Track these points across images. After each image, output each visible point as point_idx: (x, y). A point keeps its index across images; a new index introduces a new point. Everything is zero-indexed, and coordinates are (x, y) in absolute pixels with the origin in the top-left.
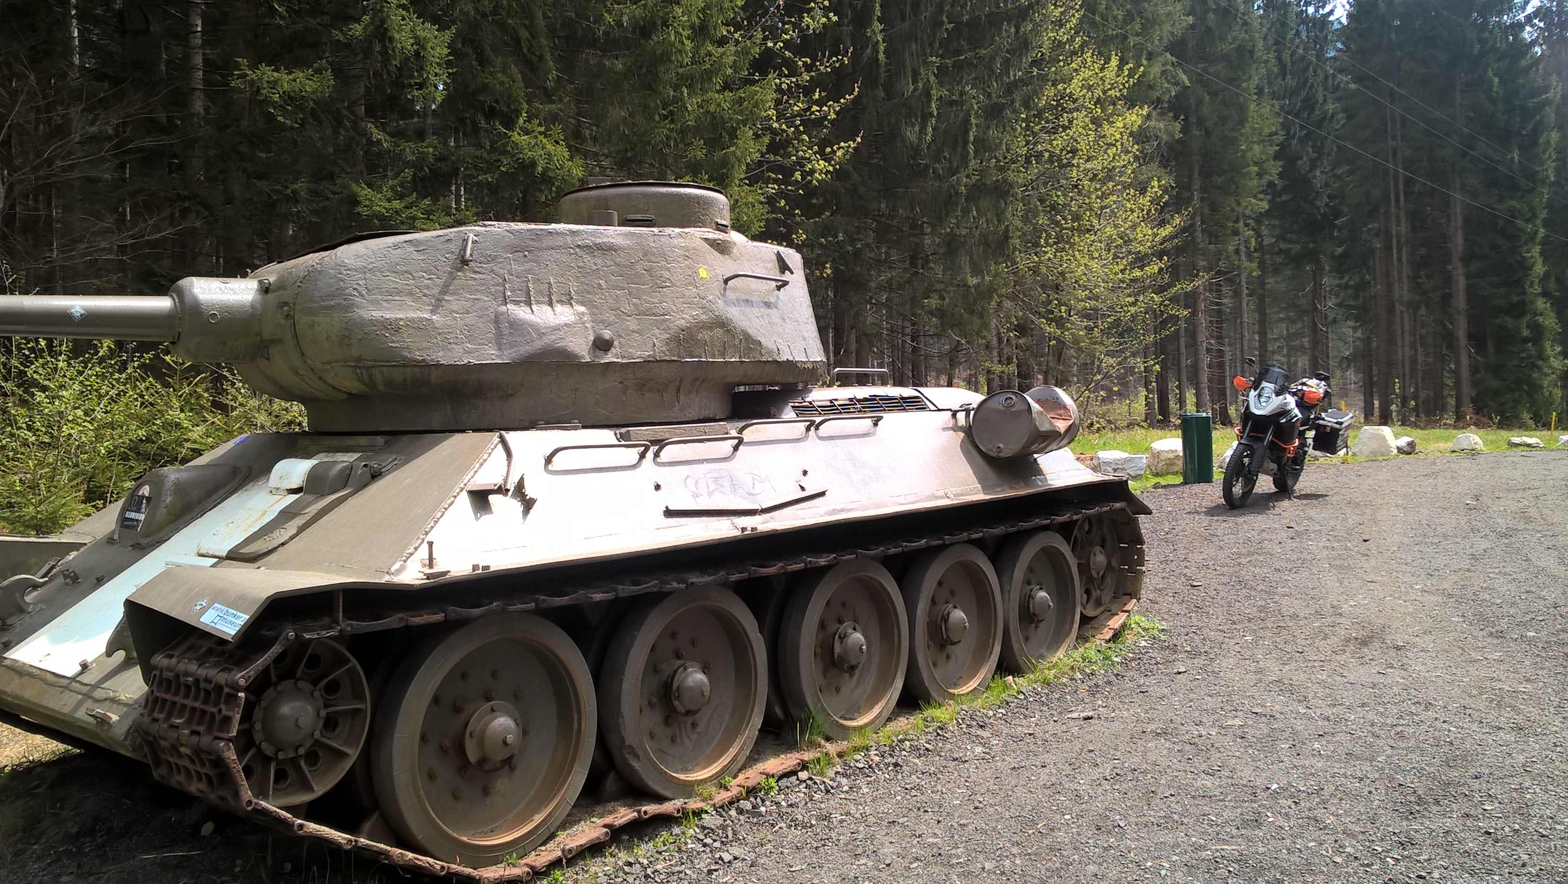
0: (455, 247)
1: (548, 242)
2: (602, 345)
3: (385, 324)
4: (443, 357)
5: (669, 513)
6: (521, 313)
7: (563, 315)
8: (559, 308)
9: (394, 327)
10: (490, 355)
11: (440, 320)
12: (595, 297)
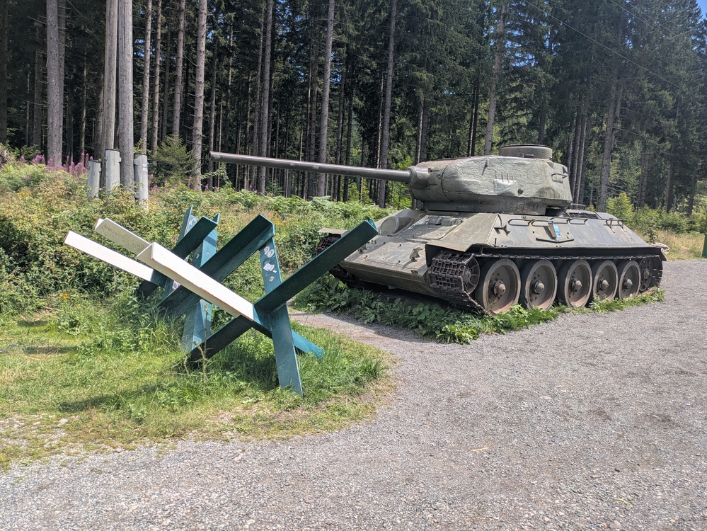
0: (484, 162)
1: (507, 161)
2: (520, 192)
3: (467, 182)
4: (480, 192)
5: (537, 239)
6: (500, 181)
7: (511, 182)
8: (510, 181)
9: (470, 183)
10: (492, 192)
11: (480, 182)
12: (519, 178)
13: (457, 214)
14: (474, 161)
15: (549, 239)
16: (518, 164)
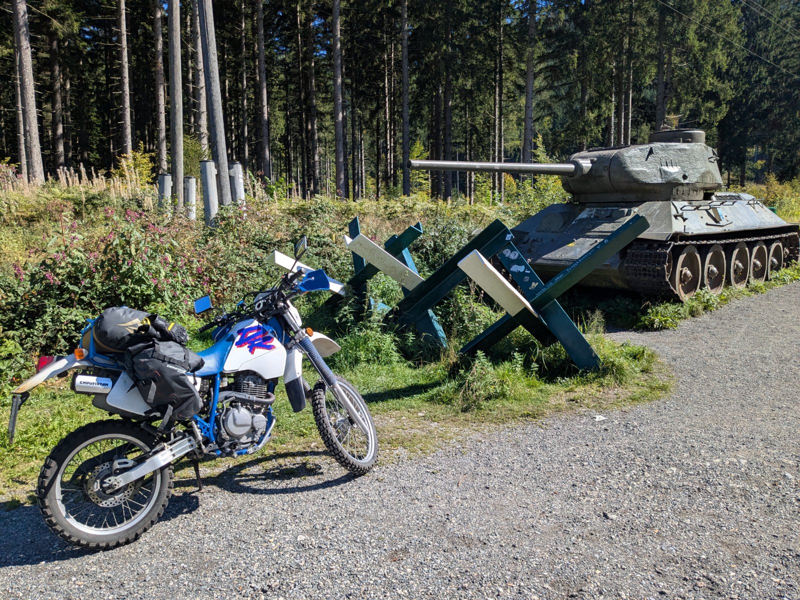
0: (648, 150)
2: (685, 178)
3: (636, 172)
4: (649, 181)
5: (707, 224)
6: (665, 168)
7: (676, 169)
8: (674, 167)
9: (638, 173)
10: (659, 180)
11: (648, 171)
12: (683, 164)
13: (624, 204)
14: (640, 150)
15: (715, 223)
16: (681, 150)
